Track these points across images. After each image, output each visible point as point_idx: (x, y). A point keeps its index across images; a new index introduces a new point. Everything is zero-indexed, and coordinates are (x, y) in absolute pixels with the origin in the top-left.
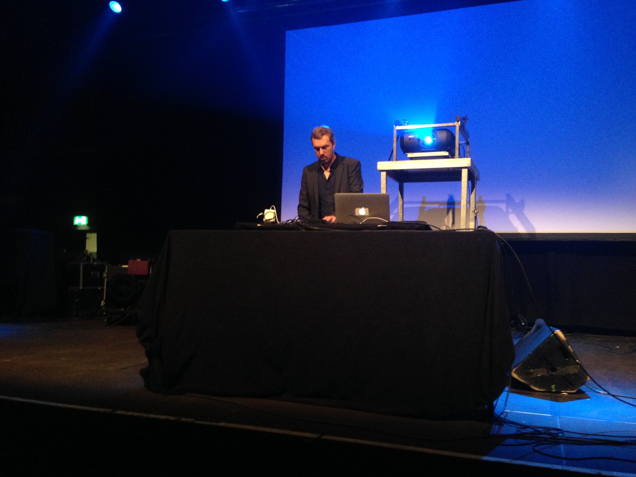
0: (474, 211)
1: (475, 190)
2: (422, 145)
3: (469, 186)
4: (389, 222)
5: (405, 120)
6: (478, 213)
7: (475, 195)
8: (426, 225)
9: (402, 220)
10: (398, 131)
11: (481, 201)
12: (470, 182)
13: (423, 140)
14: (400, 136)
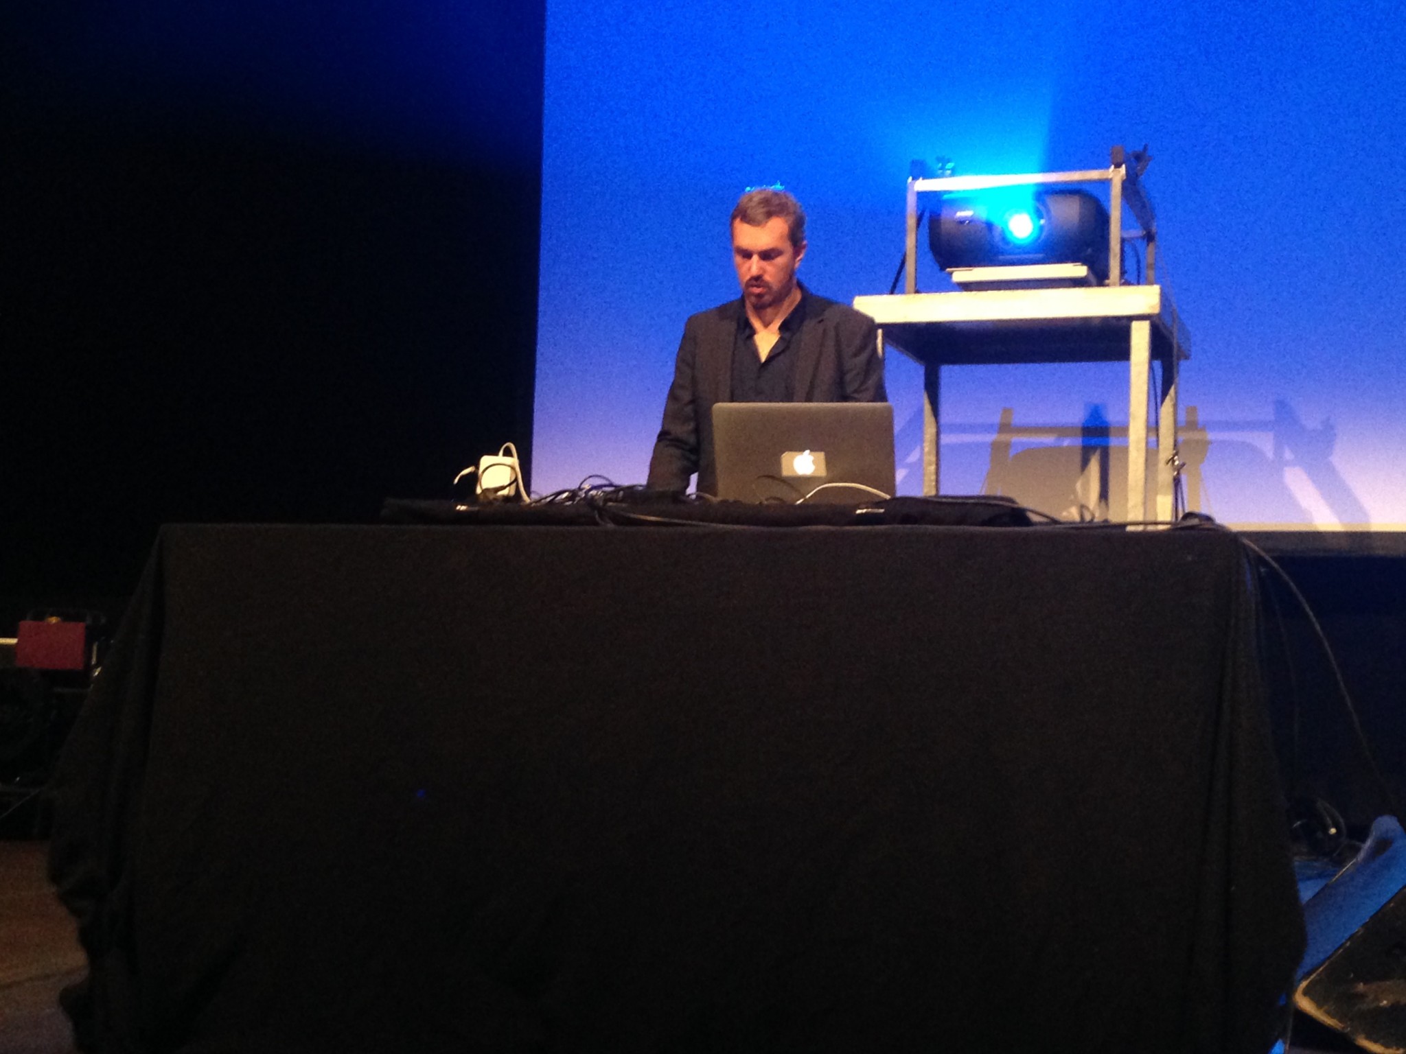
0: (1173, 460)
1: (1176, 393)
2: (1001, 244)
3: (1154, 374)
4: (894, 499)
5: (944, 161)
6: (1183, 465)
7: (1175, 406)
8: (1013, 509)
9: (933, 493)
10: (922, 196)
11: (1192, 425)
12: (1157, 364)
13: (1004, 227)
14: (927, 215)
